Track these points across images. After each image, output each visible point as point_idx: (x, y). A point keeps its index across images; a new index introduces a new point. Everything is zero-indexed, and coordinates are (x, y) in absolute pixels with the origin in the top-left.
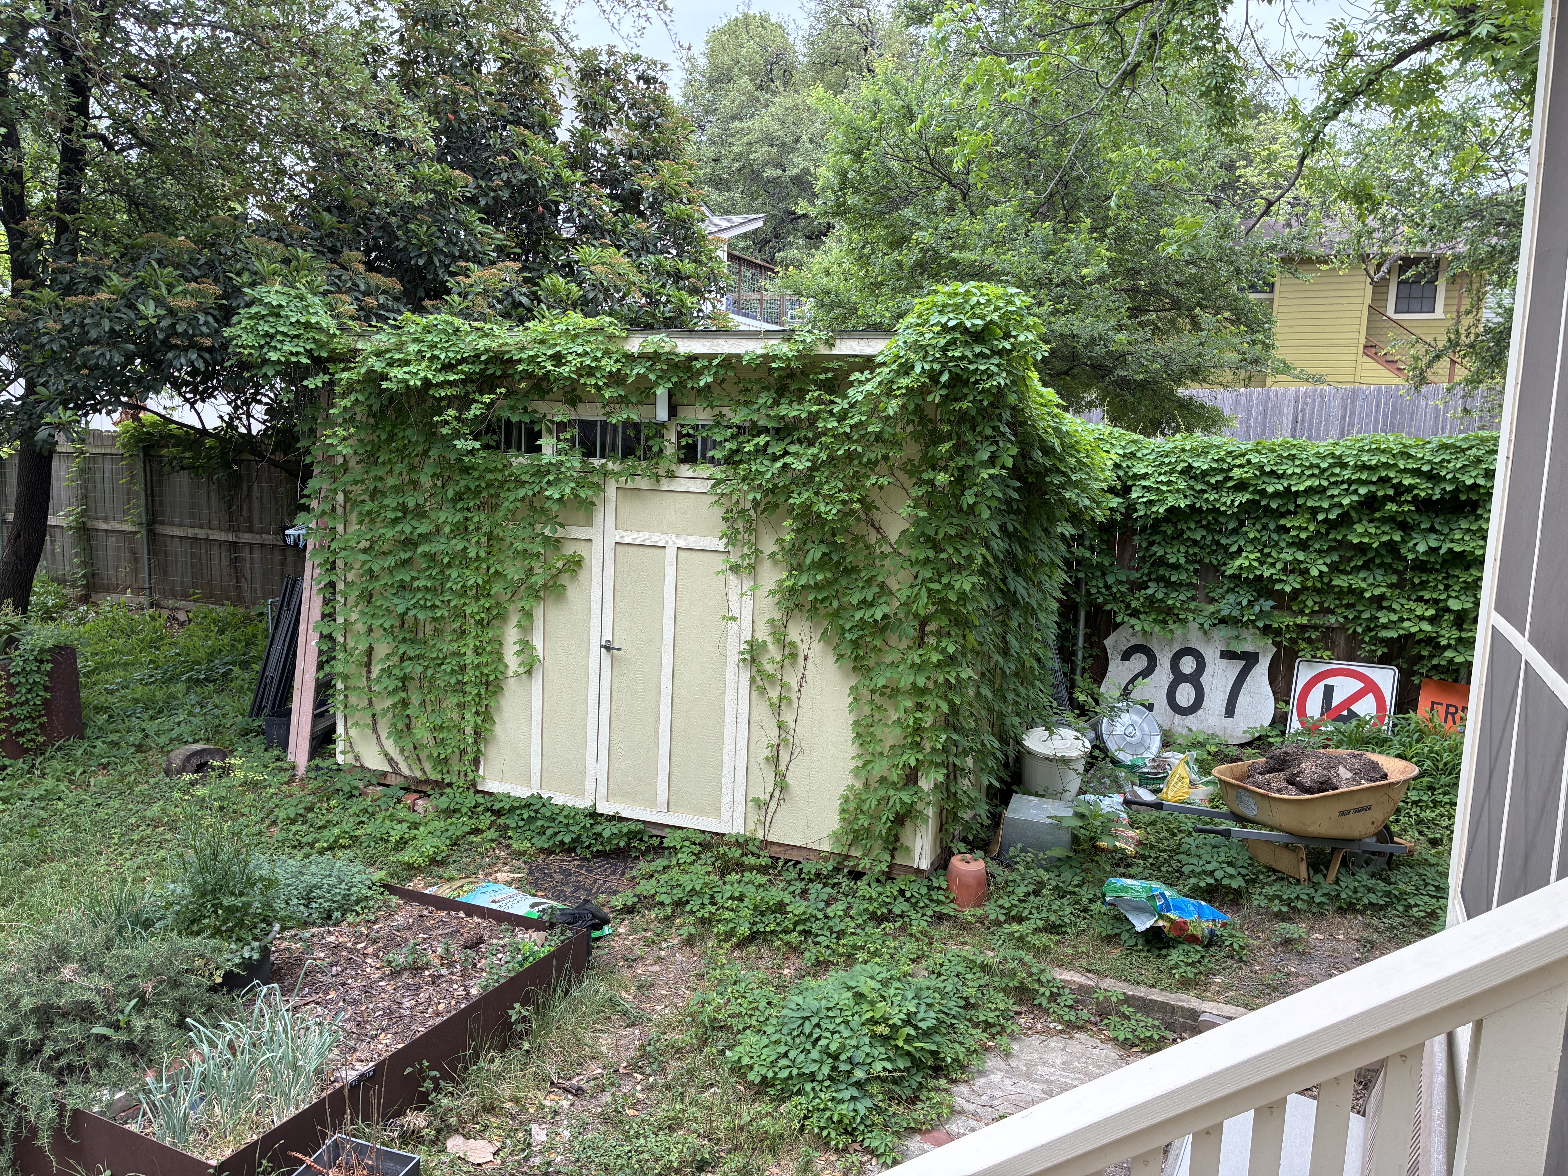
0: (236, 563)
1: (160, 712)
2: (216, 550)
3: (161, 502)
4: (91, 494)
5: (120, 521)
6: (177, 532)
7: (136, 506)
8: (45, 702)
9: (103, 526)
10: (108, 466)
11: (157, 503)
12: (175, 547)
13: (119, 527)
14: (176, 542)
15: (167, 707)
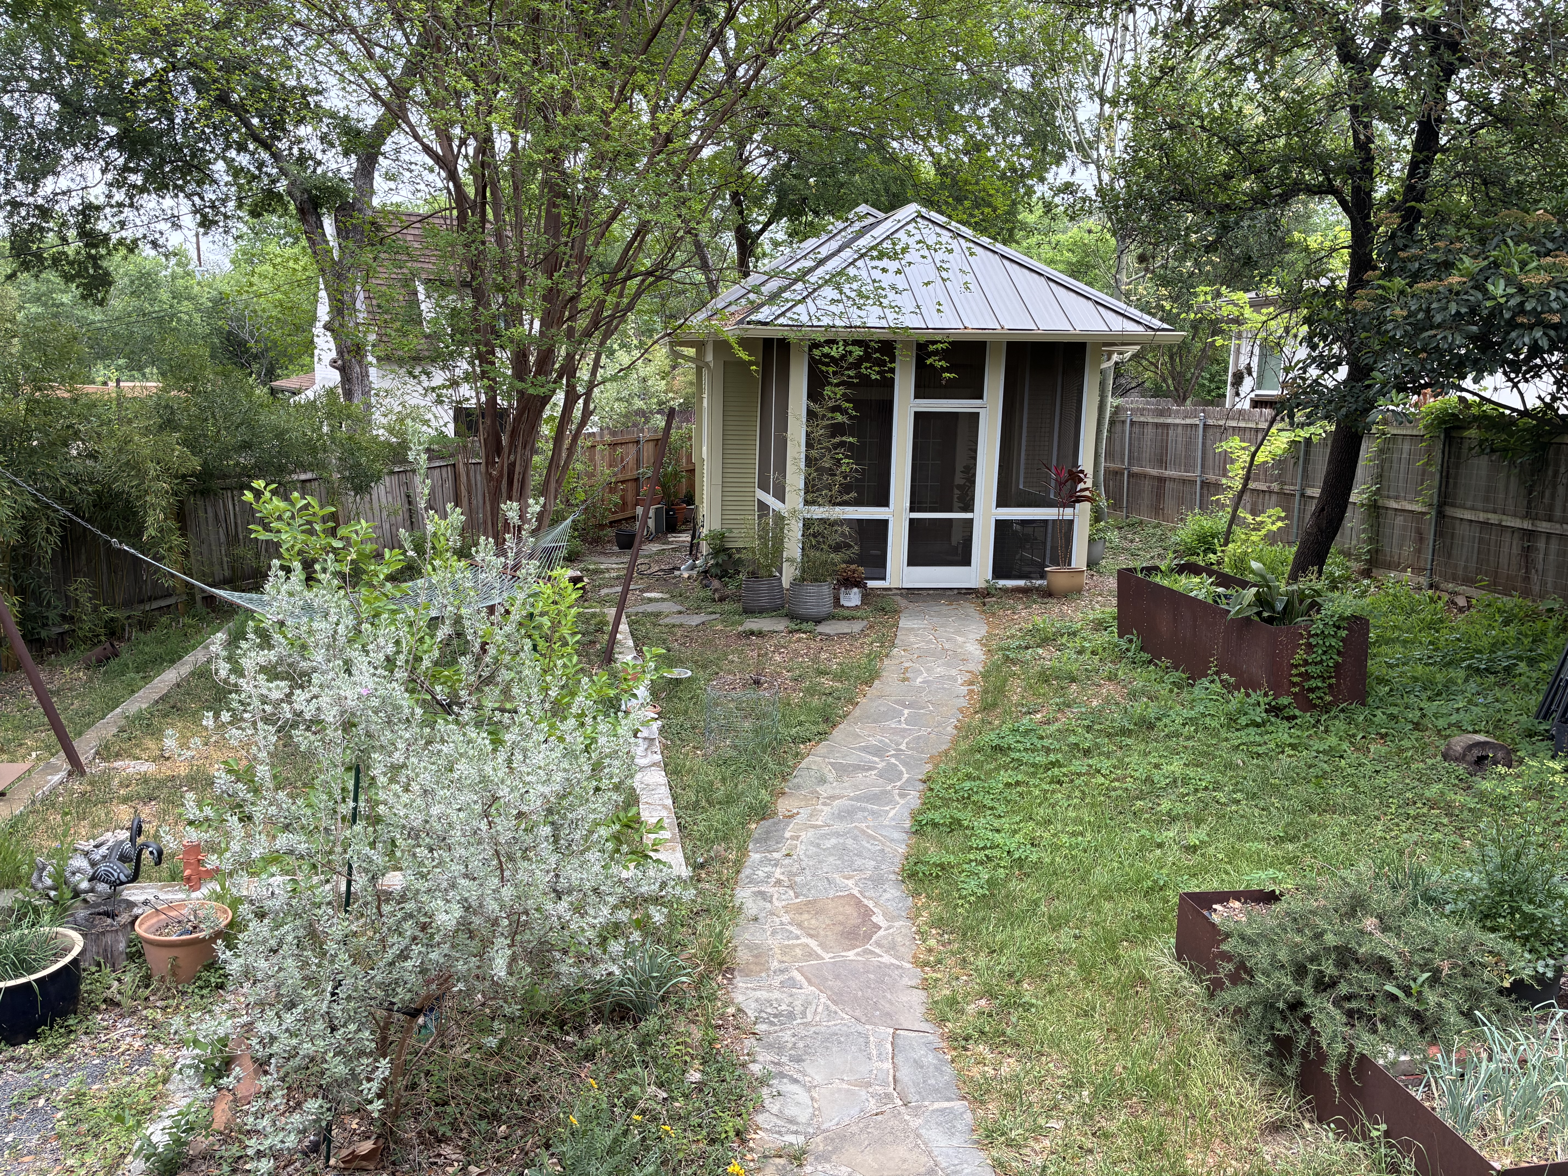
0: (1527, 552)
1: (1439, 694)
2: (1507, 537)
3: (1455, 484)
4: (1386, 474)
5: (1411, 501)
6: (1468, 515)
7: (1430, 487)
8: (1337, 664)
9: (1394, 505)
10: (1406, 447)
11: (1451, 486)
12: (1462, 530)
13: (1409, 507)
14: (1466, 526)
15: (1444, 691)
